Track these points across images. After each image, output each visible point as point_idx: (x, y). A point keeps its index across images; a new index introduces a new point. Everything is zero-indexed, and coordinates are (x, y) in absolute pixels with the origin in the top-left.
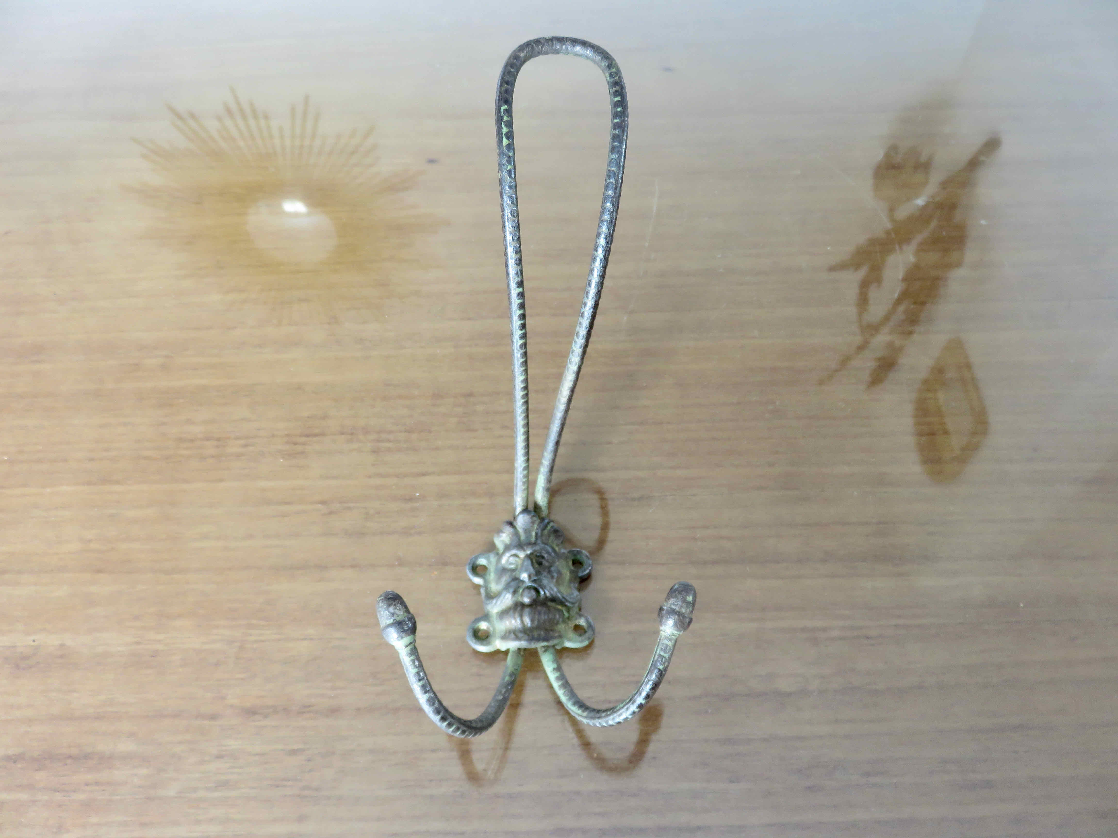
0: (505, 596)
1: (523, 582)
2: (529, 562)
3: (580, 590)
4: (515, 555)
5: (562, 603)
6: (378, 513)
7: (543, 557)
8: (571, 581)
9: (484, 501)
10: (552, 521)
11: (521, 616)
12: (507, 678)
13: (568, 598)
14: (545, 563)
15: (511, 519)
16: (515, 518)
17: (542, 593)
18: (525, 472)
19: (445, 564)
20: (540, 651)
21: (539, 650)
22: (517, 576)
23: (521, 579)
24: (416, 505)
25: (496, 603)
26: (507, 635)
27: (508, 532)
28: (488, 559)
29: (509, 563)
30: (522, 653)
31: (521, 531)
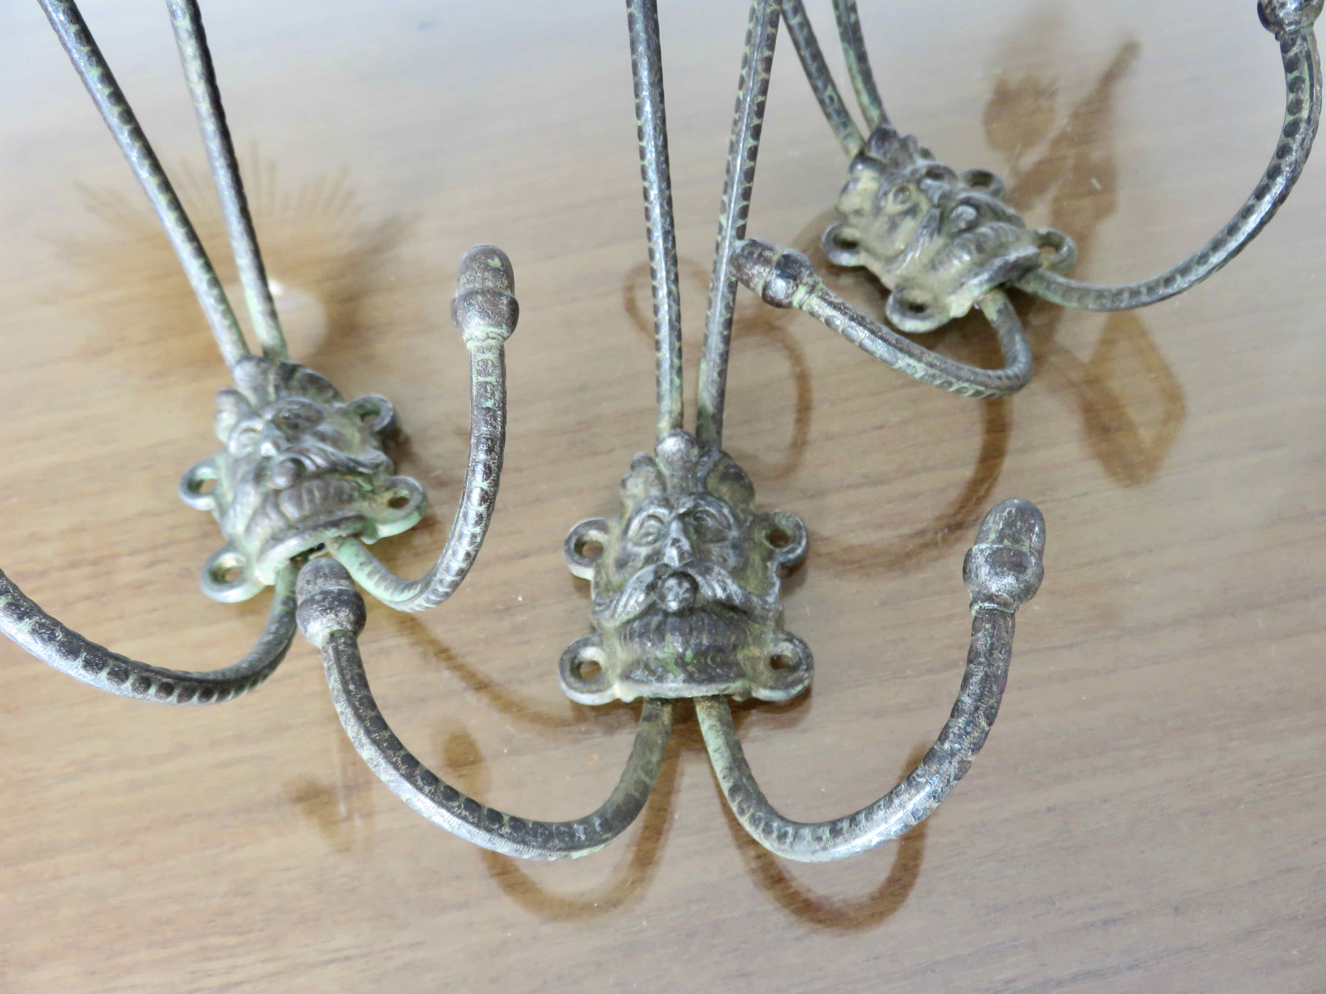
1: (268, 458)
4: (247, 430)
23: (263, 455)
27: (228, 406)
29: (241, 446)
31: (247, 393)
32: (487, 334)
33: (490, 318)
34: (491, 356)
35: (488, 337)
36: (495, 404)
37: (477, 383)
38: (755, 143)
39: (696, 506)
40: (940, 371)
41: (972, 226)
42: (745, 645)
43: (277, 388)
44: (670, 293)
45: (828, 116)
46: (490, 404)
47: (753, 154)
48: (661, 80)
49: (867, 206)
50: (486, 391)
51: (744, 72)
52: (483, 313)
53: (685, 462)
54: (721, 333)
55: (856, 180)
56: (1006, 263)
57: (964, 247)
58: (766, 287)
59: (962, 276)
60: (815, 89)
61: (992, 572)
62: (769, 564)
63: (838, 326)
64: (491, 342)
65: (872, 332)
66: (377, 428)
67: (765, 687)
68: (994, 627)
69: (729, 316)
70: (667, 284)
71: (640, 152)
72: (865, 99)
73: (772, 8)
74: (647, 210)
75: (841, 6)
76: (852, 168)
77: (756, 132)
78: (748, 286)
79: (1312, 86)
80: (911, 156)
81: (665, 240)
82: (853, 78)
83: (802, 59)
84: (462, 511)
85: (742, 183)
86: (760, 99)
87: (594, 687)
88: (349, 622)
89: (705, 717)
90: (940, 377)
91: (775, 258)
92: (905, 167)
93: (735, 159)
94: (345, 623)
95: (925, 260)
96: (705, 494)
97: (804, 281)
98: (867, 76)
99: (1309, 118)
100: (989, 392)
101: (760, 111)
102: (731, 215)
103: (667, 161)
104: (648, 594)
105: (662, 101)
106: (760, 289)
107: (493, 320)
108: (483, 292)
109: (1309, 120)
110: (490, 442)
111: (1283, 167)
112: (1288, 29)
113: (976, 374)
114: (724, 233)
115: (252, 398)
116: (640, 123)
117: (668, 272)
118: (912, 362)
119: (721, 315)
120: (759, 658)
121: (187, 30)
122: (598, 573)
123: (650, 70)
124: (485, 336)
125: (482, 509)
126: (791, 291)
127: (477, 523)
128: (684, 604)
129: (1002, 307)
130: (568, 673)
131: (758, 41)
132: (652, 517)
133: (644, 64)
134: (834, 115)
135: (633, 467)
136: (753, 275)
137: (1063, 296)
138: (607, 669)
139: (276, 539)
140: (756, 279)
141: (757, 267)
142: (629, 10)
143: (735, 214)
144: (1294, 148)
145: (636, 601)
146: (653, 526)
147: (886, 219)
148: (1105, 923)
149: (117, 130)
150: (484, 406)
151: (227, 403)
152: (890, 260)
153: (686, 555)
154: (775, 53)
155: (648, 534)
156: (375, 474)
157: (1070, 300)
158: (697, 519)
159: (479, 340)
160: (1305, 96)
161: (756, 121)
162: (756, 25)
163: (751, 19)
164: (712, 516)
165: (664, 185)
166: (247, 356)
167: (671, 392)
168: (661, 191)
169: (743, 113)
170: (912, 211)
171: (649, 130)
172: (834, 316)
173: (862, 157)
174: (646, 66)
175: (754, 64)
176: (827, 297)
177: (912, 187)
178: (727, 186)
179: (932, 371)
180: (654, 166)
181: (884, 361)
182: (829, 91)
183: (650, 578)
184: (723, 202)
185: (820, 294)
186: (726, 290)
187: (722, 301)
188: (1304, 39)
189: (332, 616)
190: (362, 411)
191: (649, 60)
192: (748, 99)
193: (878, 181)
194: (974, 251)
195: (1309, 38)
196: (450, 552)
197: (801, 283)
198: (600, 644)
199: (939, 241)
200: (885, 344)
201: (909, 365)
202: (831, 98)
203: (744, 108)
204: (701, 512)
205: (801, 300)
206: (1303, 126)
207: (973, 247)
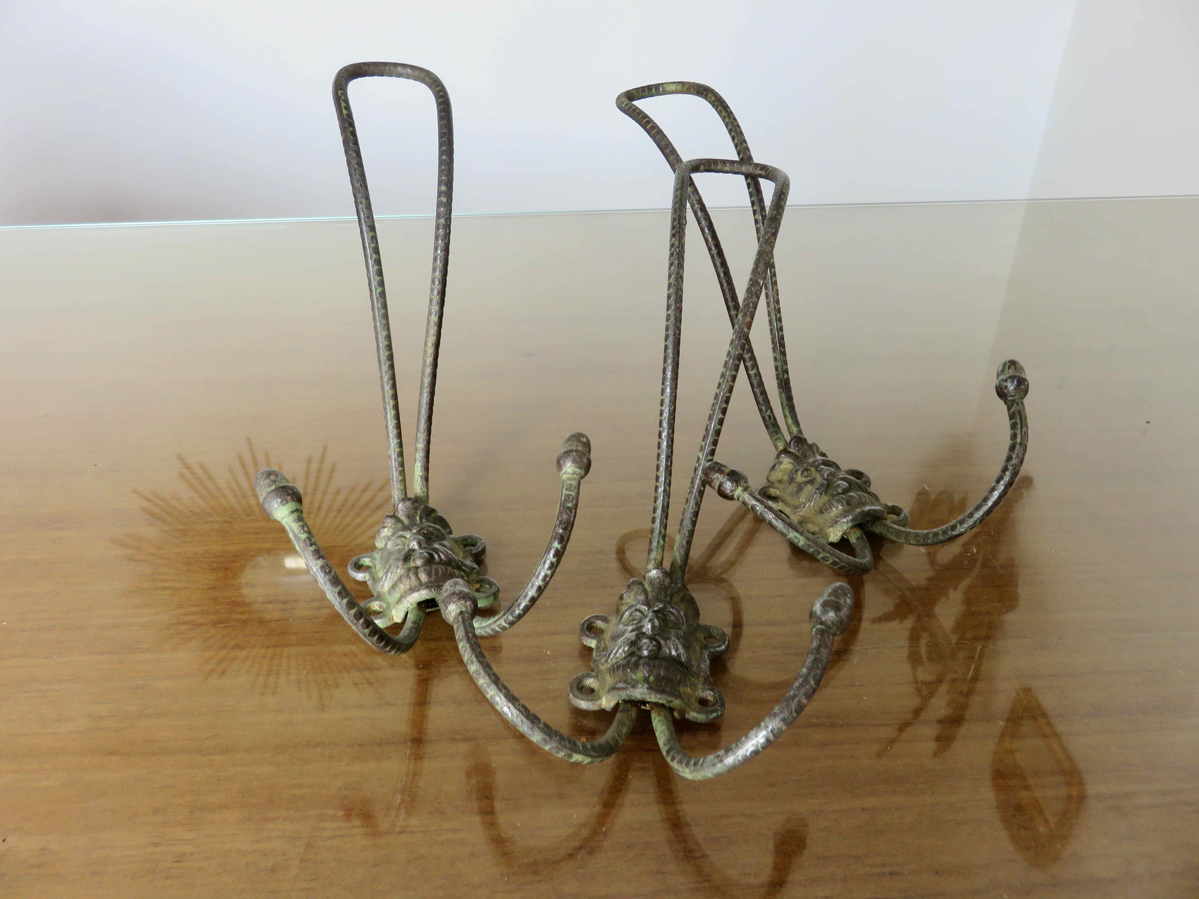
32: (574, 472)
33: (577, 463)
34: (574, 483)
35: (574, 473)
36: (572, 506)
37: (565, 494)
38: (723, 417)
39: (664, 608)
40: (813, 543)
41: (845, 491)
42: (685, 685)
43: (421, 518)
44: (665, 490)
45: (767, 426)
46: (570, 505)
47: (721, 422)
48: (677, 378)
49: (786, 478)
50: (569, 498)
51: (721, 381)
52: (574, 461)
53: (660, 585)
54: (691, 519)
55: (780, 463)
56: (863, 511)
57: (838, 501)
58: (720, 485)
59: (837, 517)
60: (760, 410)
61: (823, 610)
62: (704, 651)
63: (757, 510)
64: (575, 476)
65: (776, 515)
66: (474, 552)
67: (694, 711)
68: (822, 637)
69: (697, 510)
70: (664, 485)
71: (660, 412)
72: (790, 421)
73: (739, 352)
74: (659, 443)
75: (780, 369)
76: (778, 456)
77: (724, 411)
78: (710, 485)
79: (1022, 427)
80: (814, 454)
81: (667, 461)
82: (783, 408)
83: (754, 393)
84: (543, 560)
85: (713, 436)
86: (728, 394)
87: (590, 698)
88: (471, 608)
89: (657, 715)
90: (813, 547)
91: (727, 471)
92: (810, 459)
93: (711, 423)
94: (469, 608)
95: (817, 508)
96: (670, 603)
97: (741, 484)
98: (792, 408)
99: (1021, 443)
100: (842, 564)
101: (727, 401)
102: (705, 452)
103: (674, 419)
104: (630, 647)
105: (676, 388)
106: (717, 486)
107: (579, 465)
108: (577, 451)
109: (1021, 444)
110: (566, 524)
111: (1009, 466)
112: (1009, 399)
113: (834, 551)
114: (700, 462)
115: (406, 521)
116: (662, 397)
117: (666, 478)
118: (797, 535)
119: (692, 508)
120: (692, 696)
121: (435, 321)
122: (599, 642)
123: (672, 372)
124: (573, 472)
125: (554, 560)
126: (734, 488)
127: (550, 568)
128: (652, 653)
129: (860, 536)
130: (575, 689)
131: (730, 366)
132: (639, 610)
133: (670, 368)
134: (771, 427)
135: (629, 587)
136: (714, 478)
137: (896, 536)
138: (599, 690)
139: (412, 590)
140: (716, 481)
141: (716, 474)
142: (666, 343)
143: (708, 452)
144: (1014, 457)
145: (623, 650)
146: (637, 615)
147: (796, 485)
148: (891, 874)
149: (383, 363)
150: (567, 506)
151: (389, 522)
152: (796, 507)
153: (656, 629)
154: (738, 373)
155: (634, 620)
156: (471, 573)
157: (900, 538)
158: (664, 615)
159: (569, 474)
160: (1018, 432)
161: (724, 405)
162: (730, 359)
163: (727, 356)
164: (674, 614)
165: (671, 431)
166: (405, 499)
167: (657, 548)
168: (668, 433)
169: (718, 400)
170: (812, 482)
171: (667, 401)
172: (756, 505)
173: (785, 451)
174: (670, 370)
175: (727, 377)
176: (753, 494)
177: (813, 469)
178: (705, 438)
179: (809, 543)
180: (667, 420)
181: (782, 533)
182: (769, 413)
183: (633, 638)
184: (702, 445)
185: (749, 492)
186: (697, 494)
187: (694, 500)
188: (1018, 404)
189: (463, 602)
190: (465, 543)
191: (672, 367)
192: (722, 394)
193: (793, 464)
194: (845, 504)
195: (1020, 404)
196: (530, 585)
197: (740, 485)
198: (596, 677)
199: (825, 498)
200: (783, 523)
201: (795, 536)
202: (769, 416)
203: (719, 398)
204: (668, 611)
205: (739, 494)
206: (1018, 446)
207: (844, 502)
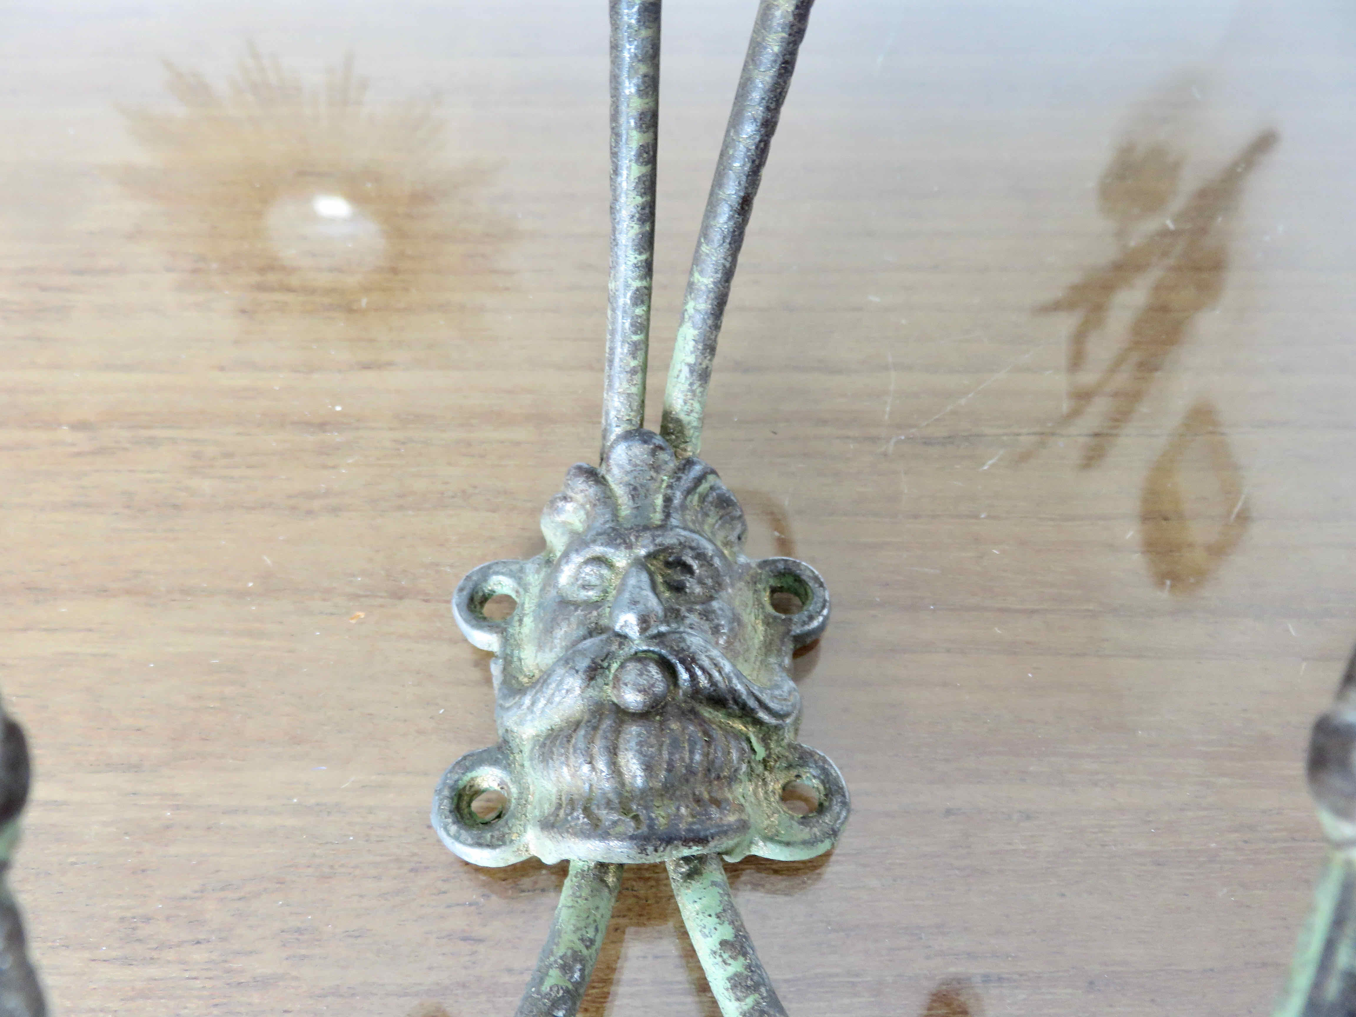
0: (561, 683)
1: (623, 638)
2: (644, 577)
3: (797, 674)
4: (599, 560)
5: (746, 713)
6: (228, 455)
7: (688, 569)
8: (768, 647)
9: (523, 434)
10: (713, 472)
11: (613, 752)
12: (554, 978)
13: (765, 698)
14: (694, 587)
15: (592, 460)
16: (604, 458)
17: (684, 675)
18: (639, 311)
19: (398, 595)
20: (675, 873)
21: (670, 867)
22: (604, 622)
23: (617, 628)
24: (336, 437)
25: (530, 709)
26: (562, 813)
27: (580, 497)
28: (518, 577)
29: (580, 582)
30: (611, 879)
31: (620, 491)
